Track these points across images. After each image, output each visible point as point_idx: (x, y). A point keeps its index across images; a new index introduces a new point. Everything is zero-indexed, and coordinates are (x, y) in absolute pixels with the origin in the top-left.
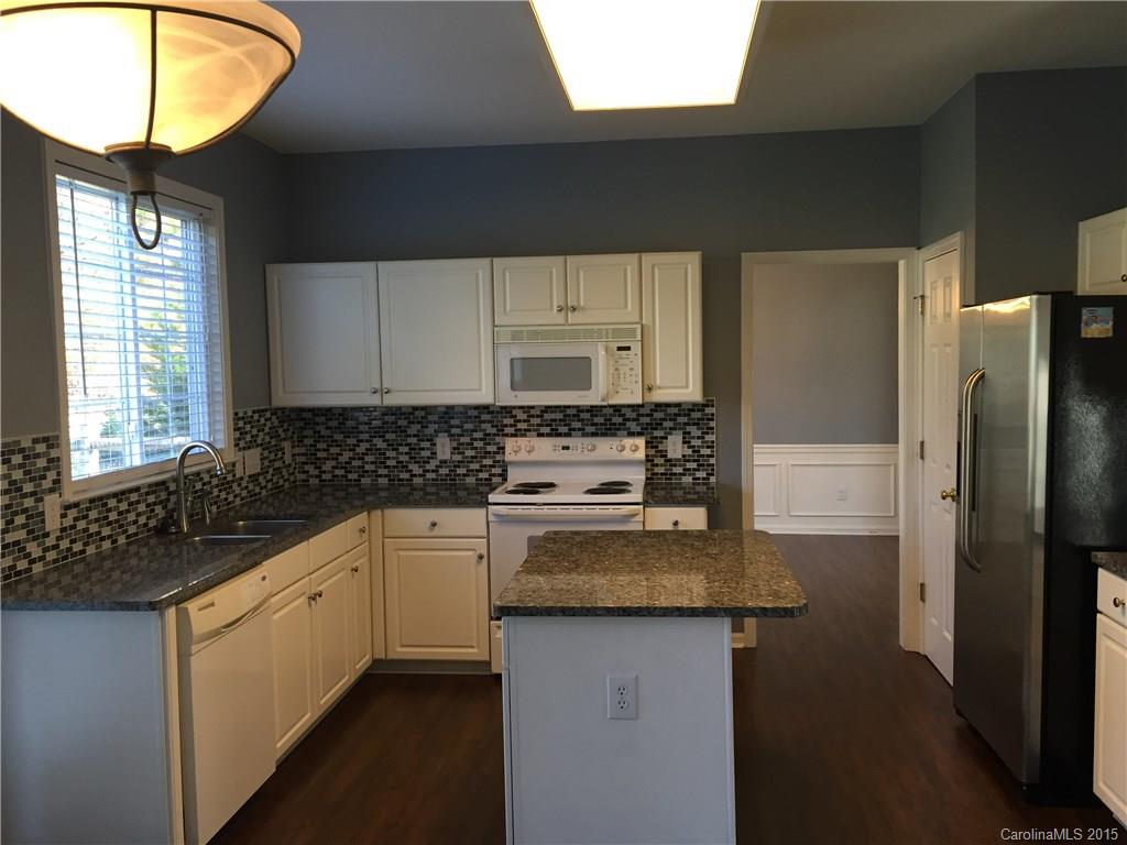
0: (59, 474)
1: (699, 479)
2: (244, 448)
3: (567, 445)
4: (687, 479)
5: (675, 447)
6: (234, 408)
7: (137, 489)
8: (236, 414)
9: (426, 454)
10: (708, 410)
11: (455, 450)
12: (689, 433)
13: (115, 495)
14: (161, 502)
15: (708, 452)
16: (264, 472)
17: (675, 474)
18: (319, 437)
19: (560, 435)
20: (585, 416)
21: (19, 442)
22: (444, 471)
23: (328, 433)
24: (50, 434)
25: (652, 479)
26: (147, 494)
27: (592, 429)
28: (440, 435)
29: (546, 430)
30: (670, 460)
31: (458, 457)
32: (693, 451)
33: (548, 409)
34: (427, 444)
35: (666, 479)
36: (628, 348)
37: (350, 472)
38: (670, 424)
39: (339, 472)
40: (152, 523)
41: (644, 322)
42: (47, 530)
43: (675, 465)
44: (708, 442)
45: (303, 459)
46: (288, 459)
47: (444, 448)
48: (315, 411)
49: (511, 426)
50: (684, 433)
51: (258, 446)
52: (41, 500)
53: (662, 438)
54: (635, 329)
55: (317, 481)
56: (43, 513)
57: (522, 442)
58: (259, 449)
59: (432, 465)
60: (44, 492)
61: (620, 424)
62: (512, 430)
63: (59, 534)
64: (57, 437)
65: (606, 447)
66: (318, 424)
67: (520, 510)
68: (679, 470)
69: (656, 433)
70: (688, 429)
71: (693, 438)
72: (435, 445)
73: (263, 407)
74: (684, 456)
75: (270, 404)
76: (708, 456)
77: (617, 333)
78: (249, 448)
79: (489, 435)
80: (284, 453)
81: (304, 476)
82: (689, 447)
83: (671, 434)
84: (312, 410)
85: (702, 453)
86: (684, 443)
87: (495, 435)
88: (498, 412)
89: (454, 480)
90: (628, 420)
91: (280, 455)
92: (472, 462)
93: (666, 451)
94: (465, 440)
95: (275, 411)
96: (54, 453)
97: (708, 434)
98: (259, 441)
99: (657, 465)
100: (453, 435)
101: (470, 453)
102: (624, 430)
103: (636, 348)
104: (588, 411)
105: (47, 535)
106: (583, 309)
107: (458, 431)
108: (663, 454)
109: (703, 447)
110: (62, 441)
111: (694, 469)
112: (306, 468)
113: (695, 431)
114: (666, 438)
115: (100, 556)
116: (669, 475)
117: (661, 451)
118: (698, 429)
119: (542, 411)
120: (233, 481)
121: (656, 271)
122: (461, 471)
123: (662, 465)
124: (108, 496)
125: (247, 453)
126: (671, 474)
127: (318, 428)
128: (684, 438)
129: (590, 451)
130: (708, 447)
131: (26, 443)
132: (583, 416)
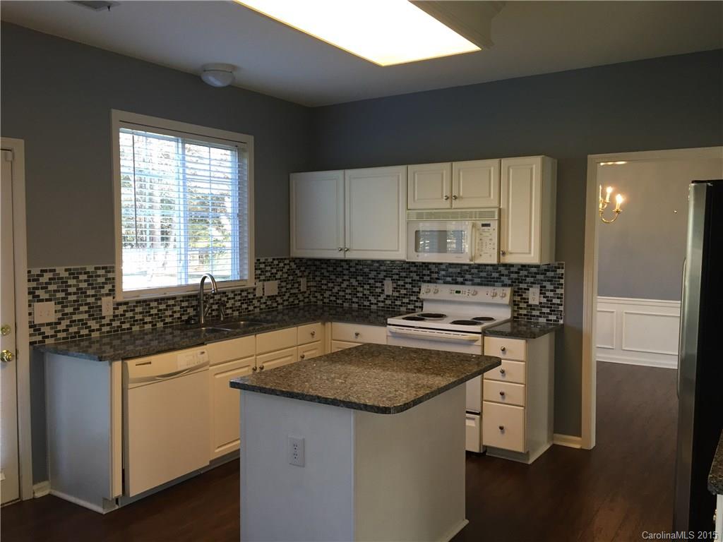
0: (113, 286)
1: (551, 320)
2: (264, 280)
3: (459, 290)
4: (542, 320)
5: (534, 296)
6: (256, 256)
7: (174, 298)
8: (258, 260)
9: (378, 290)
10: (559, 271)
11: (395, 289)
12: (545, 287)
13: (156, 300)
14: (192, 307)
15: (558, 301)
16: (280, 294)
17: (534, 316)
18: (323, 277)
19: (457, 283)
20: (475, 271)
21: (85, 269)
22: (388, 302)
23: (327, 274)
24: (108, 265)
25: (517, 318)
26: (181, 301)
27: (478, 280)
28: (386, 278)
29: (449, 279)
30: (531, 305)
31: (396, 294)
32: (547, 300)
33: (451, 265)
34: (379, 284)
35: (528, 319)
36: (488, 225)
37: (338, 299)
38: (532, 280)
39: (333, 298)
40: (185, 318)
41: (501, 207)
42: (103, 315)
43: (534, 309)
44: (558, 294)
45: (314, 289)
46: (303, 288)
47: (389, 287)
48: (322, 261)
49: (428, 275)
50: (541, 287)
51: (276, 279)
52: (100, 299)
53: (525, 289)
54: (494, 212)
55: (321, 303)
56: (101, 306)
57: (432, 286)
58: (277, 281)
59: (381, 299)
60: (103, 295)
61: (497, 278)
62: (428, 278)
63: (112, 318)
64: (113, 267)
65: (484, 293)
66: (322, 268)
67: (405, 330)
68: (536, 313)
69: (522, 286)
70: (545, 284)
71: (548, 290)
72: (383, 285)
73: (284, 257)
74: (540, 303)
75: (289, 254)
76: (558, 304)
77: (482, 215)
78: (269, 280)
79: (415, 280)
80: (300, 285)
81: (314, 299)
82: (544, 297)
83: (532, 287)
84: (321, 260)
85: (554, 302)
86: (541, 293)
87: (418, 281)
88: (420, 266)
89: (394, 308)
90: (503, 275)
91: (296, 285)
92: (404, 298)
93: (528, 299)
94: (401, 283)
95: (294, 260)
96: (110, 275)
97: (558, 288)
98: (278, 276)
99: (521, 308)
100: (394, 280)
101: (403, 292)
102: (500, 282)
103: (494, 225)
104: (476, 268)
105: (104, 318)
106: (462, 198)
107: (397, 277)
108: (526, 300)
109: (554, 298)
110: (116, 269)
111: (548, 313)
112: (316, 294)
113: (549, 286)
114: (528, 290)
115: (143, 333)
116: (529, 316)
117: (524, 299)
118: (551, 284)
119: (446, 266)
120: (253, 299)
121: (511, 170)
122: (398, 303)
123: (525, 309)
124: (151, 300)
125: (266, 283)
126: (531, 316)
127: (322, 271)
128: (541, 290)
129: (473, 295)
130: (558, 298)
131: (90, 268)
132: (473, 271)
